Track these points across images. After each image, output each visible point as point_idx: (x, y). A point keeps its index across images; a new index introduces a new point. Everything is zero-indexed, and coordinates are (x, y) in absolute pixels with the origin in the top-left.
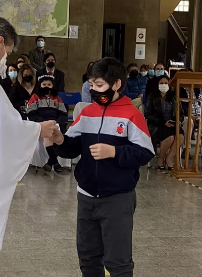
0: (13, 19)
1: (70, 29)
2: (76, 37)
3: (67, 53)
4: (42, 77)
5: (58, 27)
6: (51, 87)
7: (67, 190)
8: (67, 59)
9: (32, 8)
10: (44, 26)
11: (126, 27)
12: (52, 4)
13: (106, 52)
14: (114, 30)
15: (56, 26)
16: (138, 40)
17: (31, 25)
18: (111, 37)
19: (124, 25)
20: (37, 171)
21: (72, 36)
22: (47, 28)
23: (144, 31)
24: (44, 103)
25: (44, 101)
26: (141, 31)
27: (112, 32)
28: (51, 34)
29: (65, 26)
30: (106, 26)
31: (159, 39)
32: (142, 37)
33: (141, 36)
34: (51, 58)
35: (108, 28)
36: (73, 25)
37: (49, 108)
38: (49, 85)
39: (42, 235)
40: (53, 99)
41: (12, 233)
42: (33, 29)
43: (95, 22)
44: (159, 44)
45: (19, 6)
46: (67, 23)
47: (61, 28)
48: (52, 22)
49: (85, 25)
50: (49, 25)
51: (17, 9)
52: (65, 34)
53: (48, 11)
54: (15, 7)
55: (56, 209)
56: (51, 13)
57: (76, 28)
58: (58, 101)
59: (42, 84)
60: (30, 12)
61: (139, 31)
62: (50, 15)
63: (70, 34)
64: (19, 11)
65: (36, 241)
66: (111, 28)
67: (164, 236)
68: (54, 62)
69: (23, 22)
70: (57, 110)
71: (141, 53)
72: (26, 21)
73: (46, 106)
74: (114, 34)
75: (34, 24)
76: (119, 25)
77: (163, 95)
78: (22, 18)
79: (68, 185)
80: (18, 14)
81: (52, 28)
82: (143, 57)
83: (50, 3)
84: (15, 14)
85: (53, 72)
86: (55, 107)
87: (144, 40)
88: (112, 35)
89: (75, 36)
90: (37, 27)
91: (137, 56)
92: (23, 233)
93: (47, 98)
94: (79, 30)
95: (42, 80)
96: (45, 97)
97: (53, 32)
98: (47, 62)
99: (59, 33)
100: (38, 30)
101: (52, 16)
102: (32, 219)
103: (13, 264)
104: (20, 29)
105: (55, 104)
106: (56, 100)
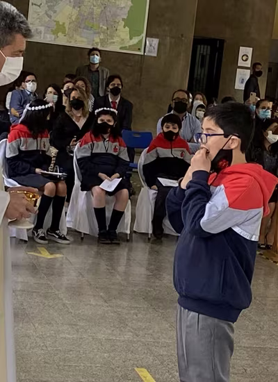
0: (70, 24)
1: (148, 42)
2: (155, 55)
3: (141, 75)
4: (100, 110)
5: (131, 39)
6: (111, 124)
7: (122, 269)
8: (140, 83)
9: (97, 11)
10: (112, 37)
11: (225, 44)
12: (124, 7)
13: (195, 76)
14: (209, 47)
15: (128, 37)
16: (240, 63)
17: (95, 33)
18: (203, 57)
19: (222, 42)
20: (82, 238)
21: (149, 51)
22: (115, 40)
23: (249, 51)
24: (101, 147)
25: (101, 143)
26: (246, 51)
27: (204, 50)
28: (121, 48)
29: (140, 37)
30: (197, 42)
31: (270, 63)
32: (246, 60)
33: (244, 58)
34: (117, 81)
35: (201, 44)
36: (152, 37)
37: (107, 155)
38: (109, 121)
39: (78, 331)
40: (113, 142)
41: (37, 325)
42: (97, 40)
43: (182, 35)
44: (270, 70)
45: (79, 7)
46: (144, 35)
47: (135, 40)
48: (124, 32)
49: (168, 38)
50: (119, 36)
51: (75, 12)
52: (139, 49)
53: (118, 15)
54: (74, 7)
55: (101, 294)
56: (123, 19)
57: (155, 42)
58: (120, 145)
59: (99, 119)
60: (94, 16)
61: (243, 50)
62: (121, 21)
63: (147, 49)
64: (80, 14)
65: (69, 339)
66: (204, 44)
67: (246, 345)
68: (120, 87)
69: (84, 28)
70: (117, 158)
72: (86, 28)
73: (103, 151)
74: (209, 52)
75: (98, 33)
76: (215, 40)
77: (267, 146)
78: (82, 23)
79: (123, 261)
80: (77, 18)
81: (123, 40)
83: (122, 6)
84: (74, 18)
85: (117, 101)
86: (115, 154)
87: (248, 64)
88: (205, 53)
89: (154, 53)
90: (102, 37)
91: (237, 86)
92: (53, 326)
93: (105, 139)
94: (159, 44)
95: (100, 114)
96: (103, 137)
97: (124, 46)
98: (111, 87)
99: (131, 47)
100: (102, 41)
101: (123, 23)
102: (67, 307)
103: (32, 369)
104: (78, 38)
105: (115, 150)
106: (117, 144)
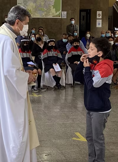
0: (33, 9)
1: (62, 13)
2: (66, 18)
3: (61, 26)
4: (49, 40)
6: (54, 45)
7: (64, 98)
8: (61, 29)
9: (43, 3)
10: (49, 13)
12: (52, 1)
14: (85, 12)
15: (55, 12)
16: (98, 17)
17: (42, 12)
19: (90, 10)
21: (63, 17)
22: (50, 13)
23: (100, 12)
25: (50, 52)
26: (99, 13)
27: (84, 14)
28: (53, 17)
29: (60, 12)
30: (81, 11)
31: (109, 16)
33: (99, 15)
36: (64, 11)
37: (53, 56)
42: (43, 14)
43: (75, 9)
44: (109, 19)
45: (36, 3)
46: (61, 10)
47: (58, 13)
48: (53, 10)
49: (70, 11)
51: (34, 5)
52: (60, 16)
53: (51, 4)
54: (34, 3)
56: (53, 6)
57: (65, 13)
58: (58, 52)
60: (42, 6)
61: (98, 12)
64: (36, 5)
66: (83, 12)
70: (57, 57)
71: (99, 24)
72: (39, 10)
73: (52, 55)
76: (88, 10)
79: (64, 95)
81: (53, 13)
82: (100, 26)
84: (34, 7)
87: (101, 17)
90: (45, 13)
91: (98, 26)
93: (52, 51)
94: (67, 13)
99: (56, 16)
100: (46, 15)
102: (46, 114)
104: (37, 14)
105: (56, 54)
106: (56, 52)
